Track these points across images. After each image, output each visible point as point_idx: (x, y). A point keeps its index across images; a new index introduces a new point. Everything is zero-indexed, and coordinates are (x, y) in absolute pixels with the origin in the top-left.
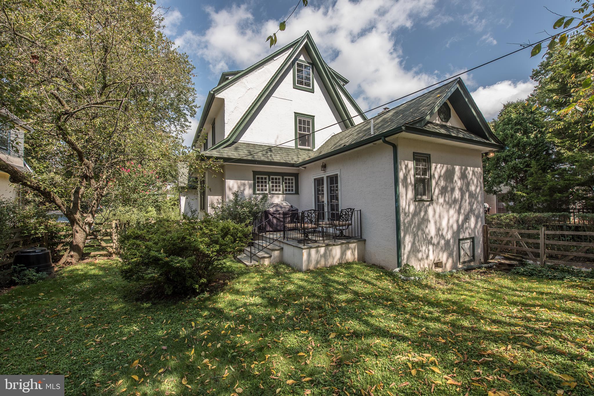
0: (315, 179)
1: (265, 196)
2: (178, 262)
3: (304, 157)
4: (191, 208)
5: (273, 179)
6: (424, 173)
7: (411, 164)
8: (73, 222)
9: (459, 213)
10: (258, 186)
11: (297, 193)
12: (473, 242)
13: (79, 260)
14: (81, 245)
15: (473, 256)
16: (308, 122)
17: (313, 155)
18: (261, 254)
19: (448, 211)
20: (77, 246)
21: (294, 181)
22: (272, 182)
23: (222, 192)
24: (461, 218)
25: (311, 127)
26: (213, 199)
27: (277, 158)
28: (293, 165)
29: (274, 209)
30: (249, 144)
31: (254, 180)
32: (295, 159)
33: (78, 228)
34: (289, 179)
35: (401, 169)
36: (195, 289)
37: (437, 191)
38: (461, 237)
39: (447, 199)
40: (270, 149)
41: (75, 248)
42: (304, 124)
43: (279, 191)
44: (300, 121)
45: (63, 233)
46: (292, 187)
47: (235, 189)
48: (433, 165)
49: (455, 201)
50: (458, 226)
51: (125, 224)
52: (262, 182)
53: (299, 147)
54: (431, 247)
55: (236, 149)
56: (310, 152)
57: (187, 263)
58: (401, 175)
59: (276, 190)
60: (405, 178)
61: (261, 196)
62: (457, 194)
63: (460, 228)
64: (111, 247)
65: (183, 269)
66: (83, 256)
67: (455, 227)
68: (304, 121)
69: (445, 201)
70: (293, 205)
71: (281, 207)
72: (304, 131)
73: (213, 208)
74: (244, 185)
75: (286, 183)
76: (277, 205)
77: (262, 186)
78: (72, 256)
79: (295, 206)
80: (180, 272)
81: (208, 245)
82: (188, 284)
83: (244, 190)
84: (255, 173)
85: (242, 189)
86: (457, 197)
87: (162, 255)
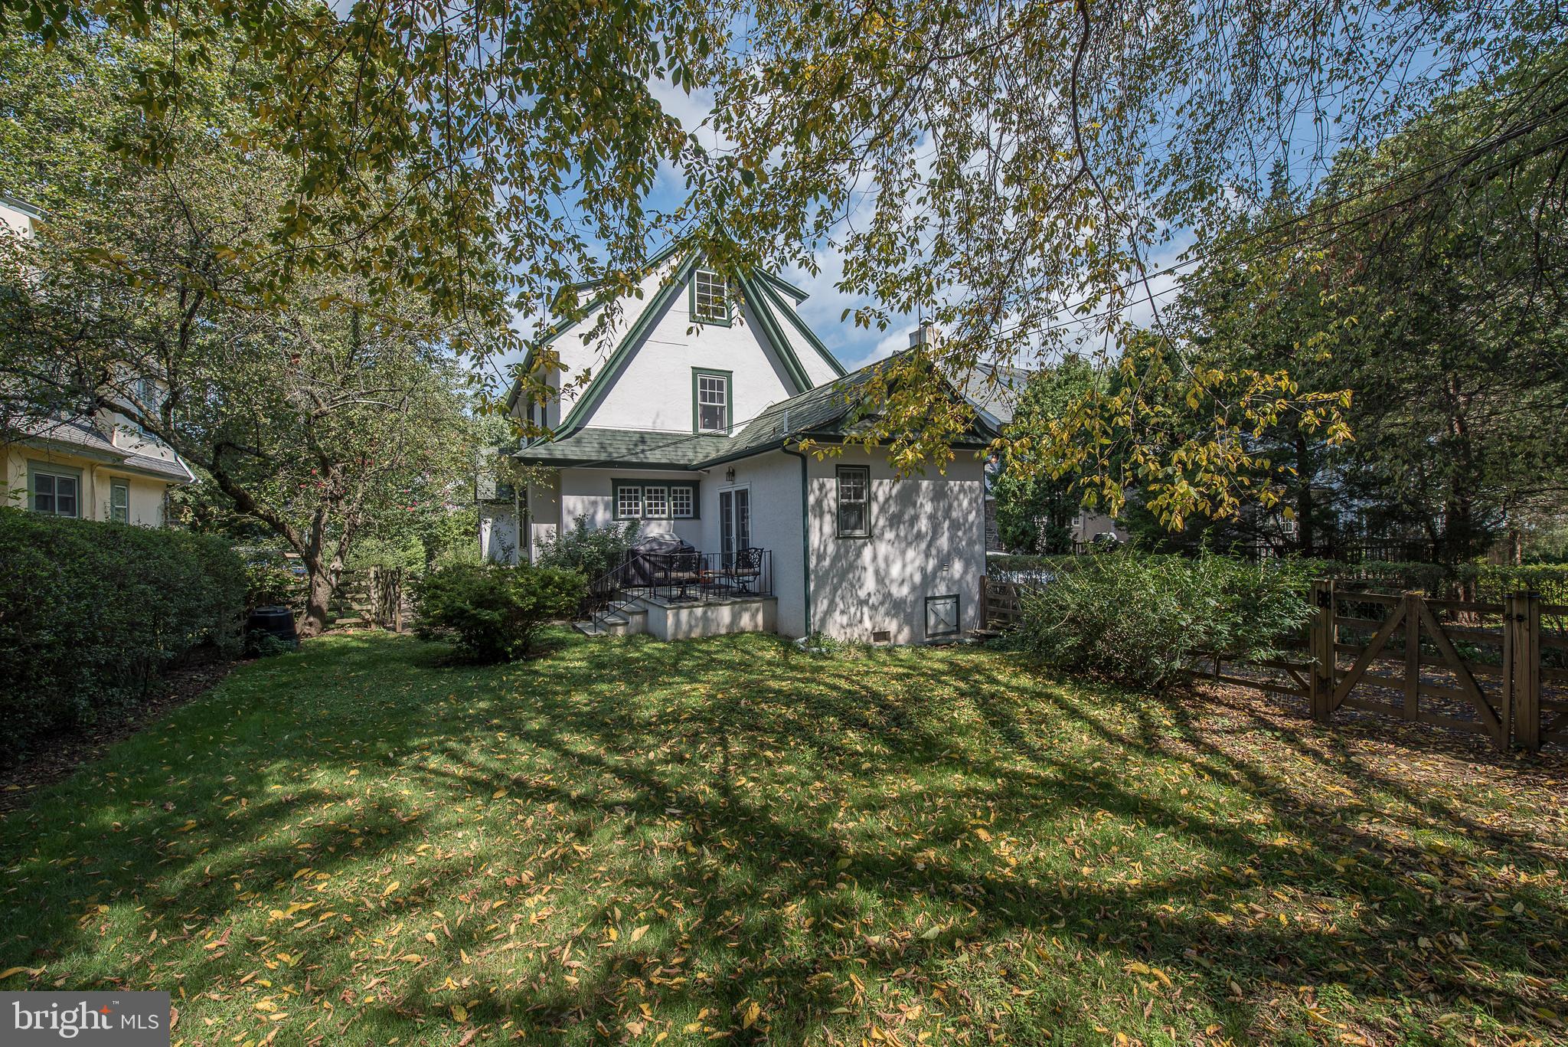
0: (722, 494)
1: (634, 525)
2: (486, 615)
3: (708, 451)
4: (502, 542)
5: (649, 491)
6: (858, 496)
7: (831, 483)
8: (313, 568)
9: (927, 556)
10: (623, 505)
11: (697, 516)
12: (958, 603)
13: (322, 630)
14: (325, 607)
15: (958, 625)
16: (720, 384)
17: (725, 448)
18: (611, 620)
19: (903, 553)
20: (319, 607)
21: (691, 495)
22: (649, 498)
23: (556, 516)
24: (931, 564)
25: (725, 392)
26: (541, 530)
27: (654, 457)
28: (685, 467)
29: (648, 546)
30: (605, 431)
31: (615, 494)
32: (690, 454)
33: (320, 580)
34: (682, 492)
35: (812, 491)
36: (506, 654)
37: (881, 522)
38: (929, 595)
39: (902, 534)
40: (642, 438)
41: (314, 610)
42: (712, 387)
43: (663, 512)
44: (703, 382)
45: (291, 587)
46: (688, 505)
47: (579, 512)
48: (875, 483)
49: (919, 536)
50: (924, 575)
51: (393, 573)
52: (630, 498)
53: (702, 431)
54: (866, 609)
55: (579, 442)
56: (723, 440)
57: (496, 616)
58: (812, 499)
59: (657, 512)
60: (819, 502)
61: (627, 524)
62: (923, 525)
63: (928, 580)
64: (369, 611)
65: (492, 622)
66: (326, 624)
67: (917, 578)
68: (712, 382)
69: (897, 535)
70: (685, 539)
71: (660, 544)
72: (712, 400)
73: (539, 545)
74: (594, 504)
75: (675, 499)
76: (654, 540)
77: (630, 505)
78: (311, 624)
79: (690, 541)
80: (488, 625)
81: (522, 597)
82: (499, 645)
83: (595, 512)
84: (616, 482)
85: (591, 511)
86: (924, 529)
87: (468, 606)
